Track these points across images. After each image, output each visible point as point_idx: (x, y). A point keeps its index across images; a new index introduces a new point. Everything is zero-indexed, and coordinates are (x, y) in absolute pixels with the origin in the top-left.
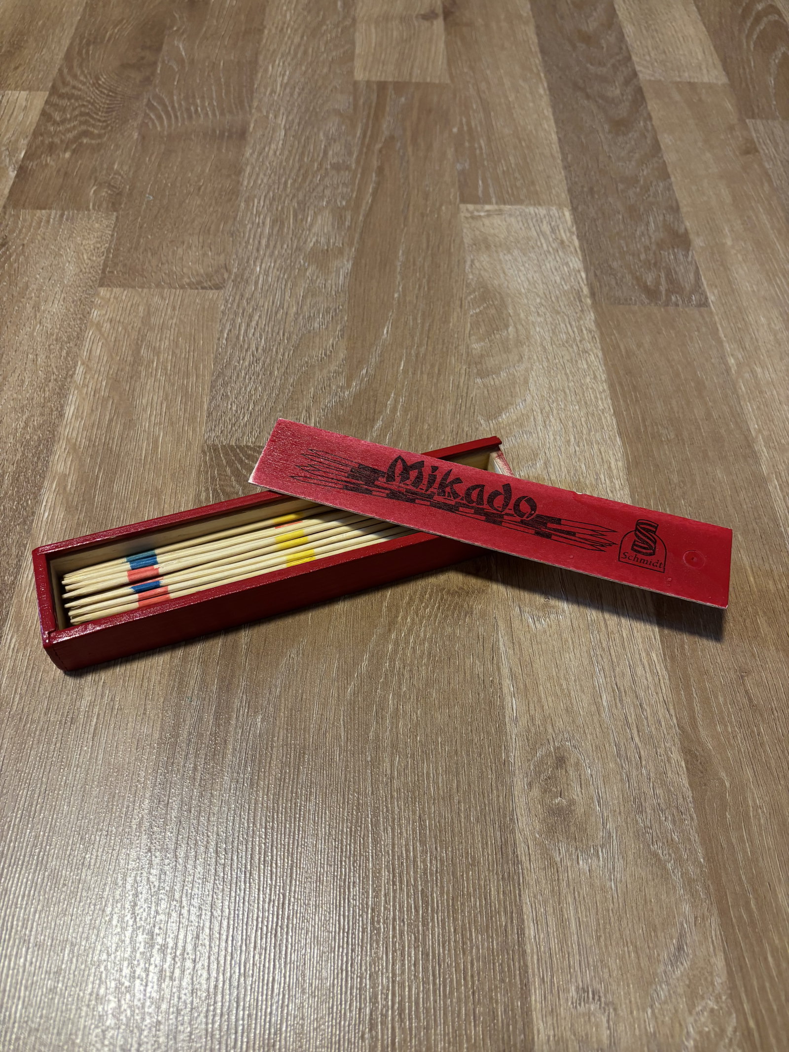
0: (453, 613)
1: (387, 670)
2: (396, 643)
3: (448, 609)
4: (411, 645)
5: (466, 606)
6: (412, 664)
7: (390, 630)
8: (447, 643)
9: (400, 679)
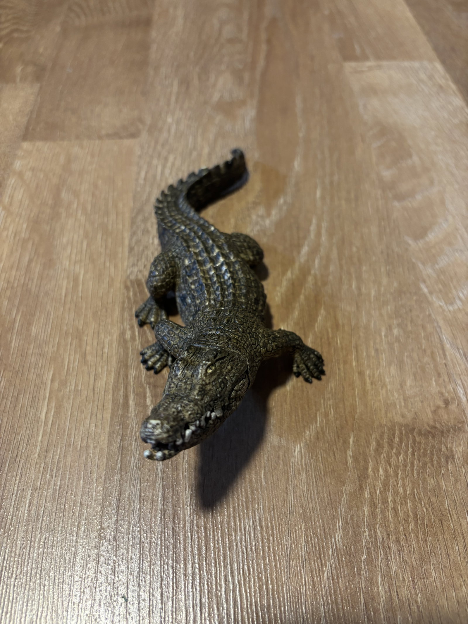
0: (432, 459)
1: (367, 542)
2: (373, 505)
3: (425, 455)
4: (391, 505)
5: (444, 449)
6: (397, 532)
7: (361, 486)
8: (433, 500)
9: (386, 554)
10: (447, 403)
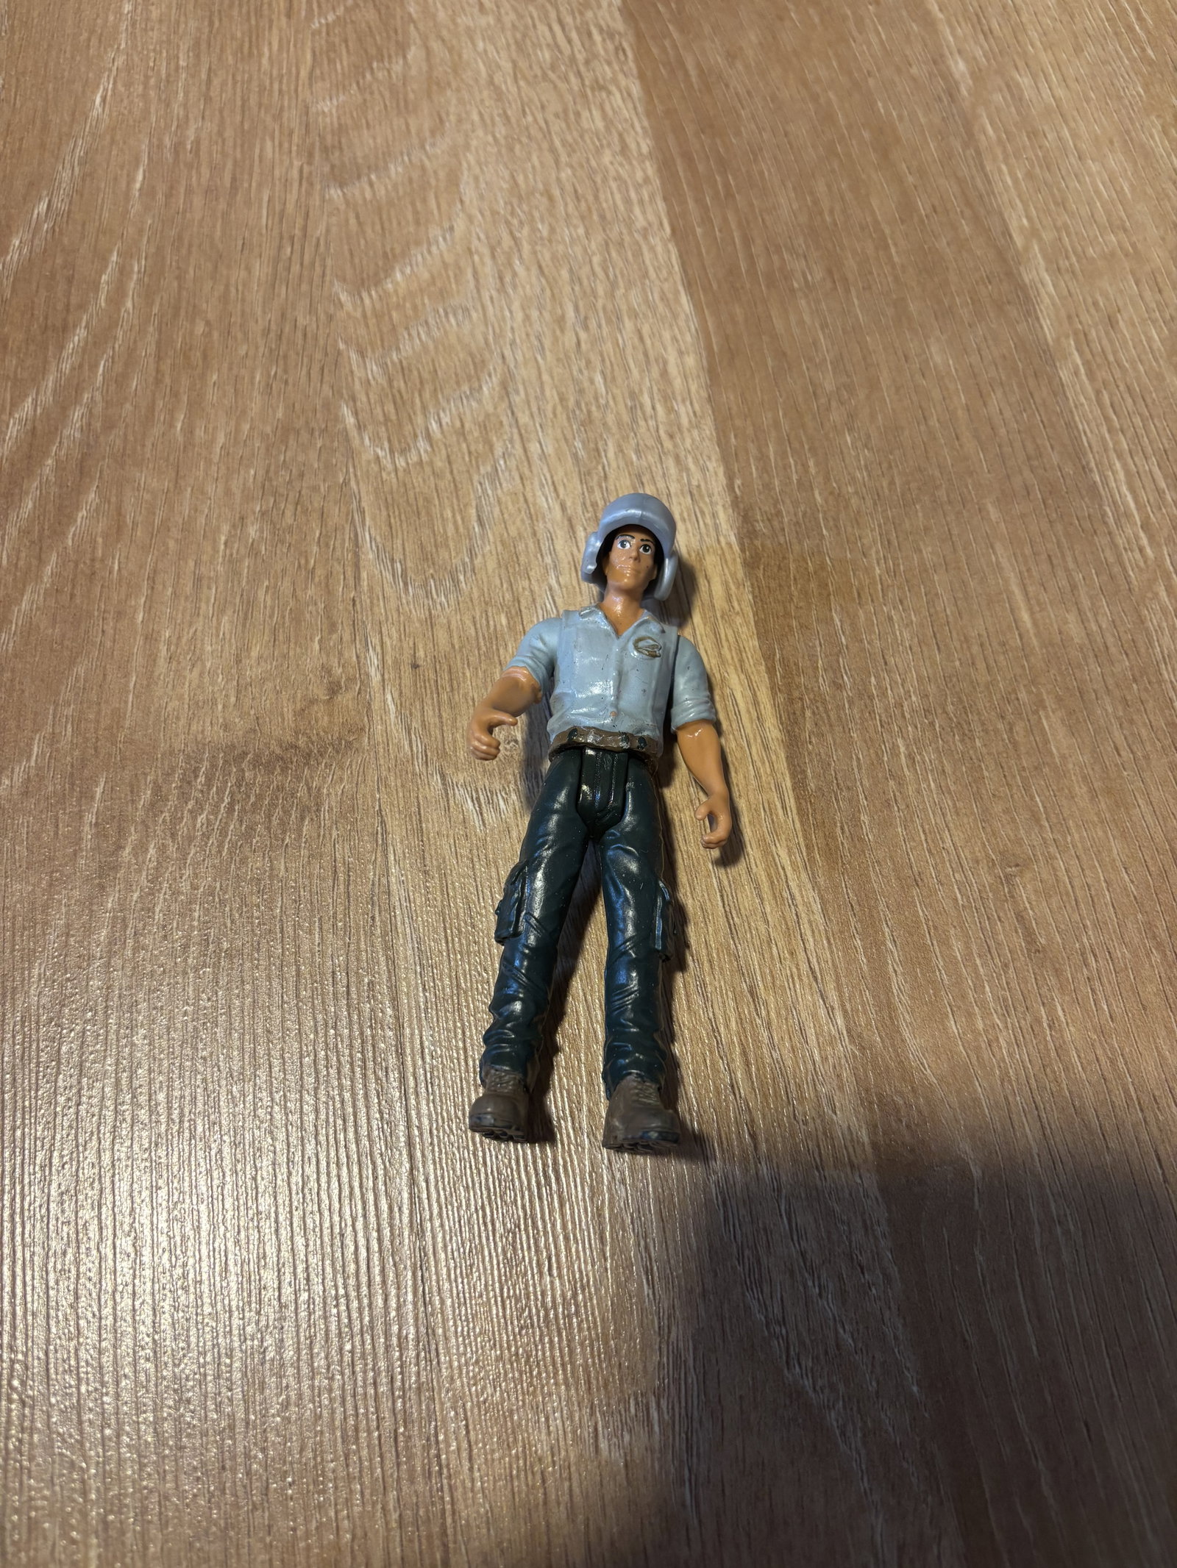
10: (334, 689)
